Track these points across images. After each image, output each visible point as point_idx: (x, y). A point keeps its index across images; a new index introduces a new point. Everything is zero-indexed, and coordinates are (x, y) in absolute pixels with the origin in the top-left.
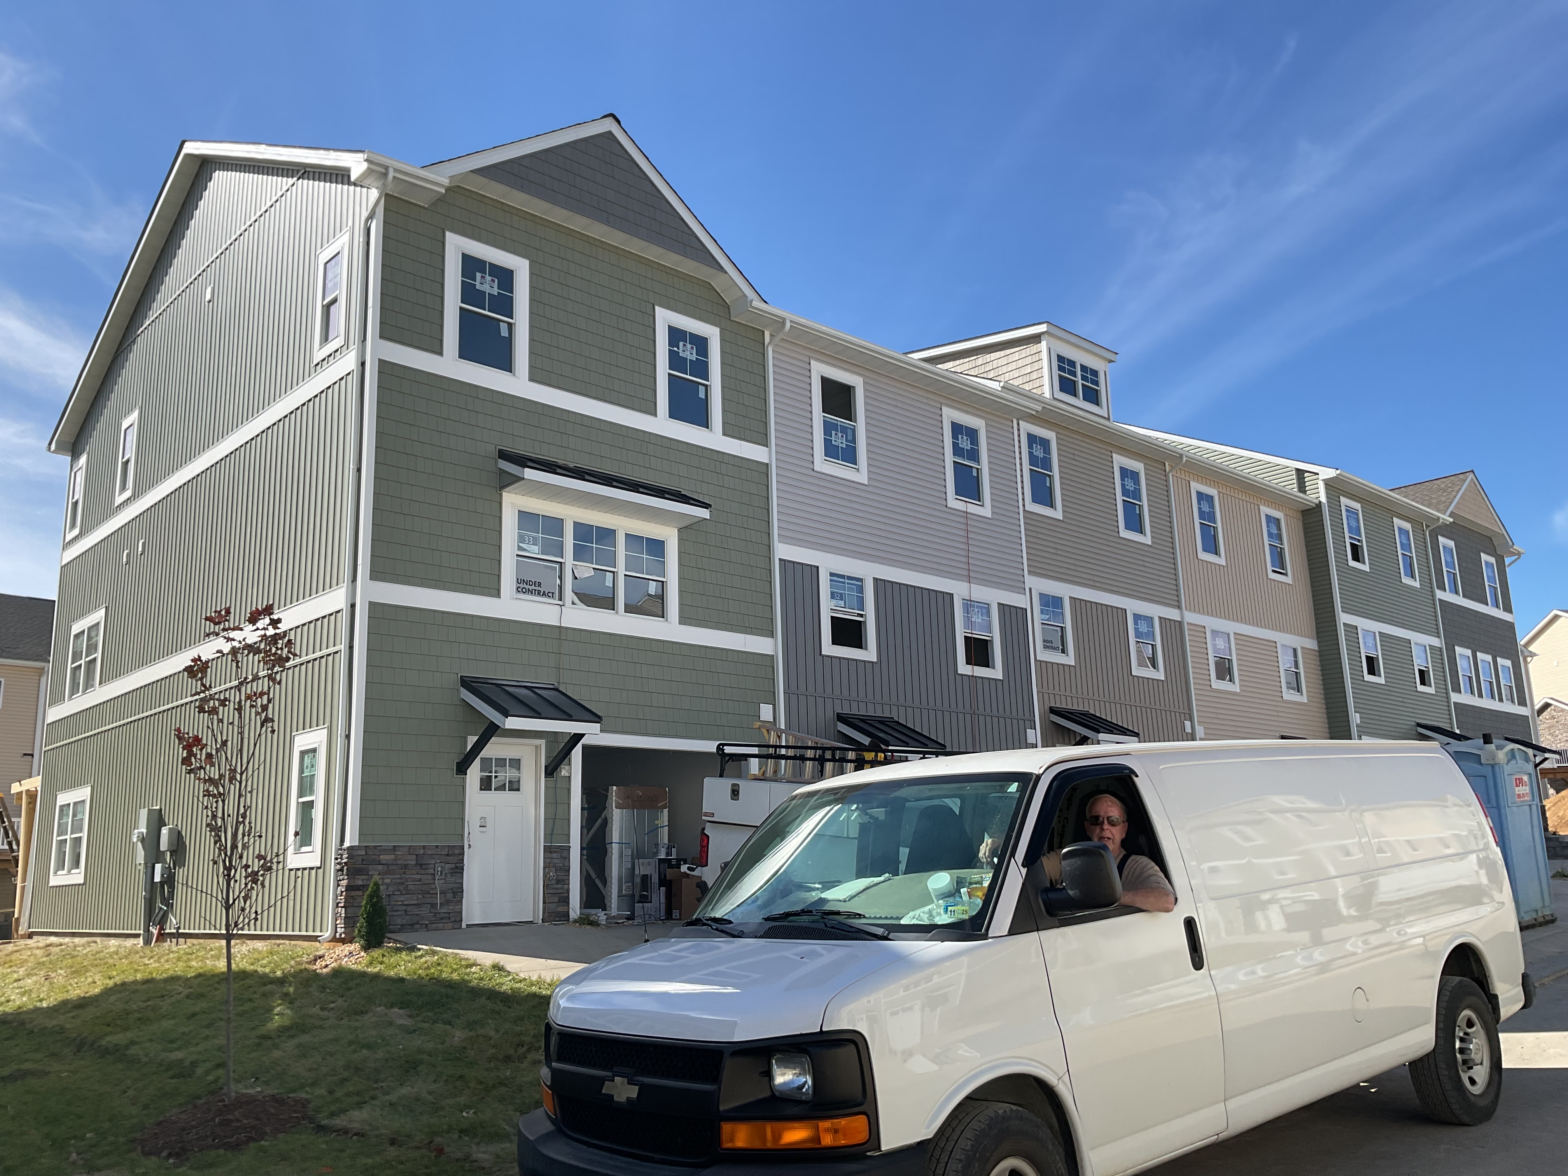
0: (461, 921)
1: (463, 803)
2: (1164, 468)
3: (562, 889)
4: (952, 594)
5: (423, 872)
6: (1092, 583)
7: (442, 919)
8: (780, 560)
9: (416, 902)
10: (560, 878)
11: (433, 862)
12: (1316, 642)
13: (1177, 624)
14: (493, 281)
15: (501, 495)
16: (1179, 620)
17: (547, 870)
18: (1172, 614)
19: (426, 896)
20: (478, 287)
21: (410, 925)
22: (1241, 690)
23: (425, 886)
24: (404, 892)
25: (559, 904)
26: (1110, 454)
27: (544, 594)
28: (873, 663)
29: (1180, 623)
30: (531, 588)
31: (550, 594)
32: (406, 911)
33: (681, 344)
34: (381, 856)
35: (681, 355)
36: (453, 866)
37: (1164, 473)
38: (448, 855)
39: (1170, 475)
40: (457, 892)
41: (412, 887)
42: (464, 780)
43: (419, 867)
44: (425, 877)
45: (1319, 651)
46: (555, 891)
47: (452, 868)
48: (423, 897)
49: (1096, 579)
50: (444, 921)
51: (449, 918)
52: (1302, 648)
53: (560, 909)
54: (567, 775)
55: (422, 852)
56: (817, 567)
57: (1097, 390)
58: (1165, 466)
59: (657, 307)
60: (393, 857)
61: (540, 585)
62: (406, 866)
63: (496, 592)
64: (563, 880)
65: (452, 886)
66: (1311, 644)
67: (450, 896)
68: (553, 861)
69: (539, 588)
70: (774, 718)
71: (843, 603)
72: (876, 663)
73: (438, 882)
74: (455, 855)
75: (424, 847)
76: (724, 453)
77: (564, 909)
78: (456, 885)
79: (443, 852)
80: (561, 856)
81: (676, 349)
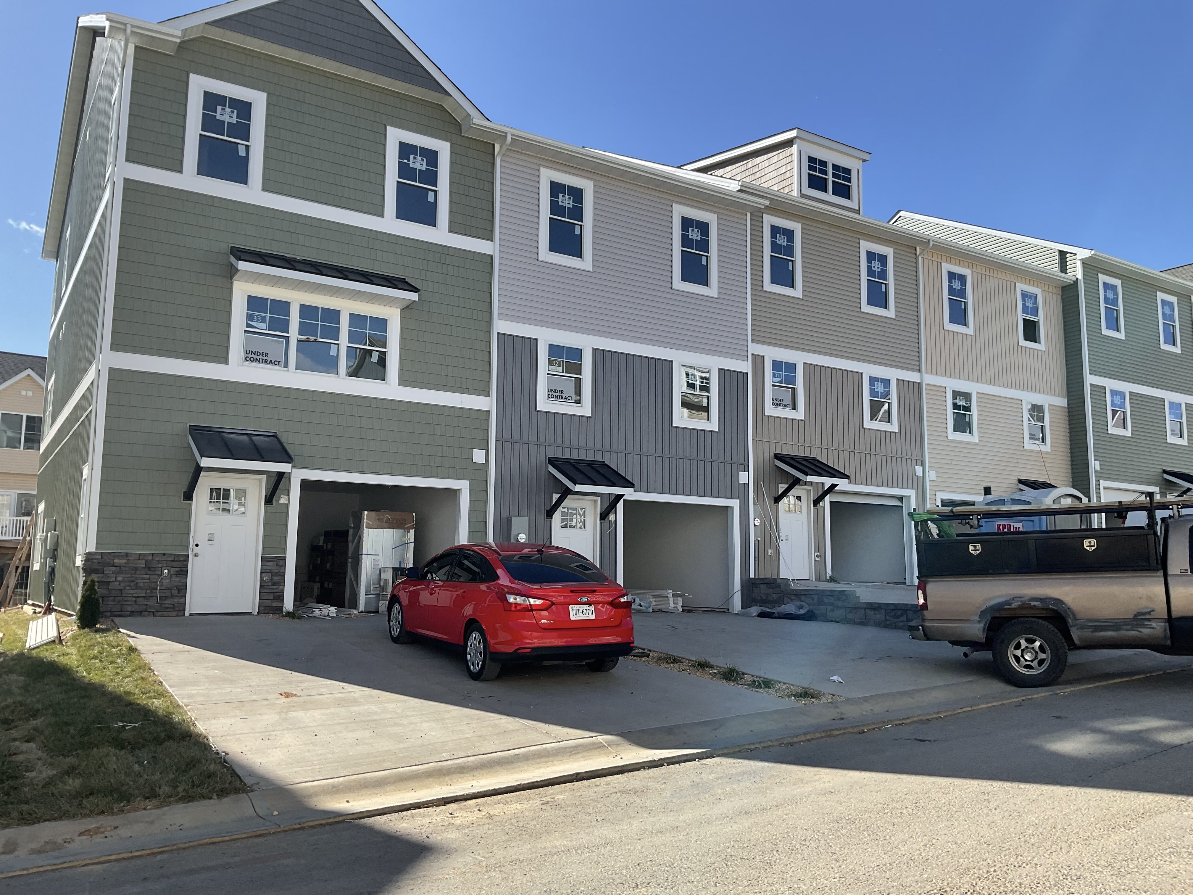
0: (184, 610)
1: (189, 522)
2: (914, 252)
3: (277, 589)
4: (673, 361)
5: (151, 573)
6: (829, 351)
7: (167, 608)
8: (499, 334)
9: (144, 595)
10: (276, 581)
11: (160, 565)
12: (1066, 400)
13: (916, 386)
14: (233, 112)
15: (232, 283)
16: (919, 381)
17: (264, 575)
18: (912, 377)
19: (154, 591)
20: (219, 117)
21: (138, 612)
22: (979, 441)
23: (153, 584)
24: (133, 588)
25: (274, 600)
26: (858, 241)
27: (271, 362)
28: (587, 417)
29: (919, 384)
30: (258, 357)
31: (277, 363)
32: (136, 601)
33: (412, 157)
34: (115, 561)
35: (411, 166)
36: (179, 569)
37: (914, 256)
38: (173, 561)
39: (920, 258)
40: (182, 589)
41: (142, 584)
42: (190, 505)
43: (147, 569)
44: (152, 577)
45: (1068, 408)
46: (270, 591)
47: (177, 571)
48: (151, 592)
49: (832, 347)
50: (168, 610)
51: (174, 608)
52: (1050, 405)
53: (275, 604)
54: (286, 502)
55: (150, 558)
56: (537, 340)
57: (849, 186)
58: (916, 250)
59: (388, 128)
60: (124, 561)
61: (267, 355)
62: (136, 569)
63: (224, 359)
64: (278, 583)
65: (176, 584)
66: (1063, 402)
67: (175, 592)
68: (270, 568)
69: (266, 358)
70: (487, 461)
71: (560, 369)
72: (590, 417)
73: (164, 581)
74: (180, 561)
75: (153, 555)
76: (448, 247)
77: (279, 604)
78: (180, 584)
79: (170, 559)
80: (277, 564)
81: (406, 161)
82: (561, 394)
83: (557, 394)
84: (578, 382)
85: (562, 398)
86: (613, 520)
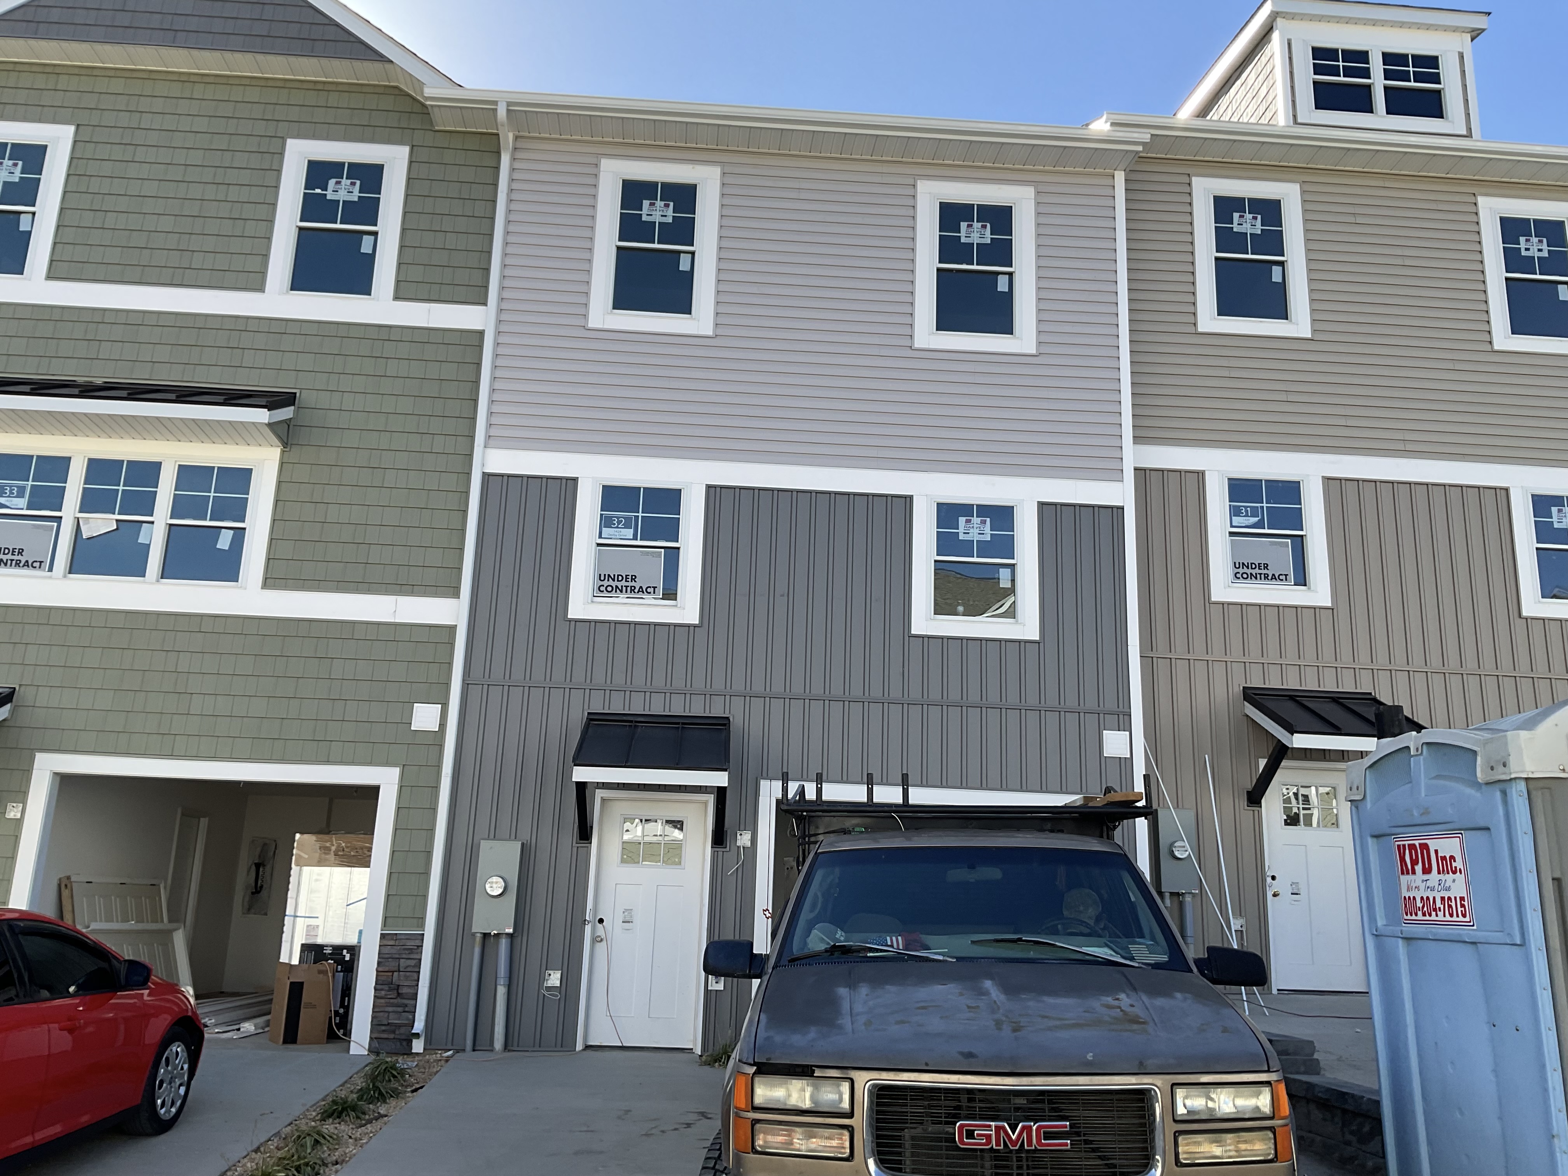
4: (911, 497)
8: (485, 475)
14: (15, 165)
27: (26, 564)
28: (688, 626)
30: (5, 558)
31: (37, 565)
33: (331, 182)
35: (329, 197)
54: (19, 816)
56: (575, 480)
57: (1435, 91)
59: (289, 141)
61: (21, 551)
69: (20, 557)
70: (443, 725)
71: (630, 533)
72: (695, 626)
76: (390, 327)
81: (318, 191)
82: (630, 584)
83: (619, 584)
84: (673, 555)
85: (632, 591)
86: (748, 844)
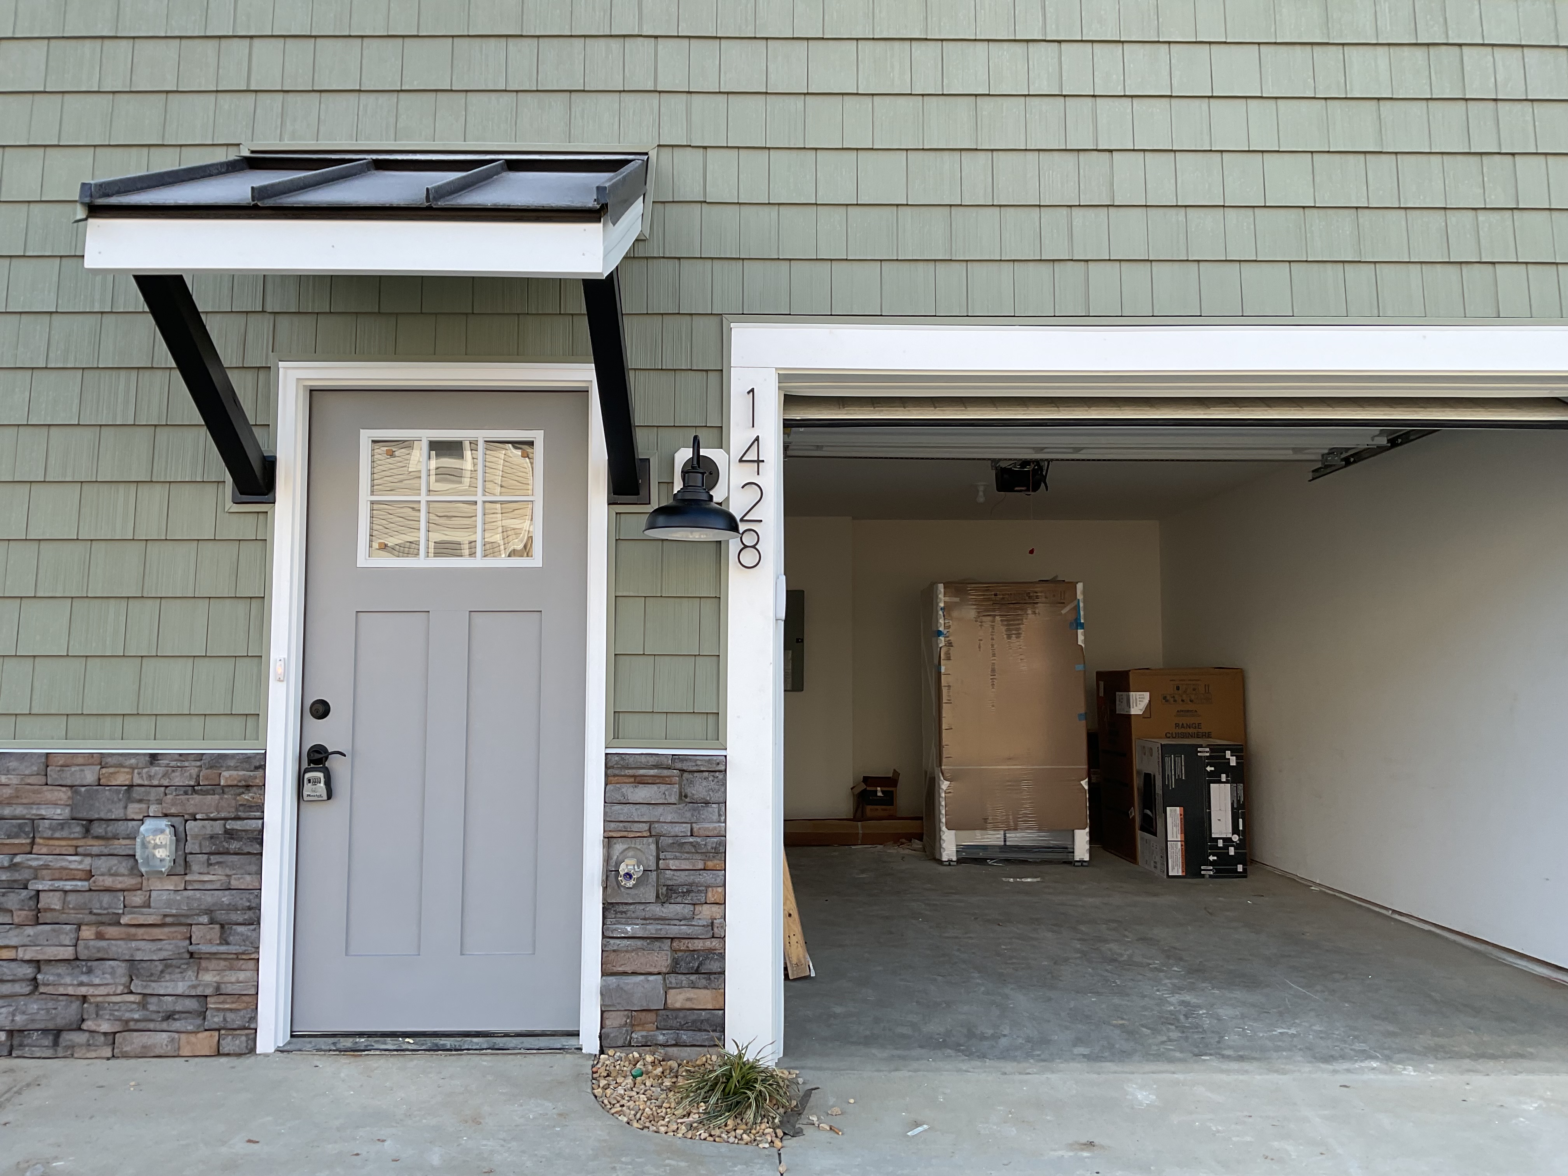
0: (254, 1019)
3: (688, 920)
5: (96, 847)
7: (170, 1016)
9: (67, 953)
10: (682, 878)
11: (134, 810)
17: (619, 847)
19: (111, 931)
21: (45, 1031)
23: (106, 898)
25: (673, 979)
32: (29, 982)
36: (217, 827)
38: (193, 789)
42: (265, 521)
43: (77, 829)
44: (102, 864)
46: (652, 929)
47: (215, 838)
48: (100, 936)
50: (177, 1025)
51: (203, 1015)
53: (678, 999)
55: (90, 776)
62: (32, 827)
64: (689, 889)
65: (209, 899)
68: (648, 814)
73: (155, 884)
74: (223, 790)
75: (102, 760)
77: (702, 998)
78: (226, 898)
79: (178, 779)
80: (683, 796)
